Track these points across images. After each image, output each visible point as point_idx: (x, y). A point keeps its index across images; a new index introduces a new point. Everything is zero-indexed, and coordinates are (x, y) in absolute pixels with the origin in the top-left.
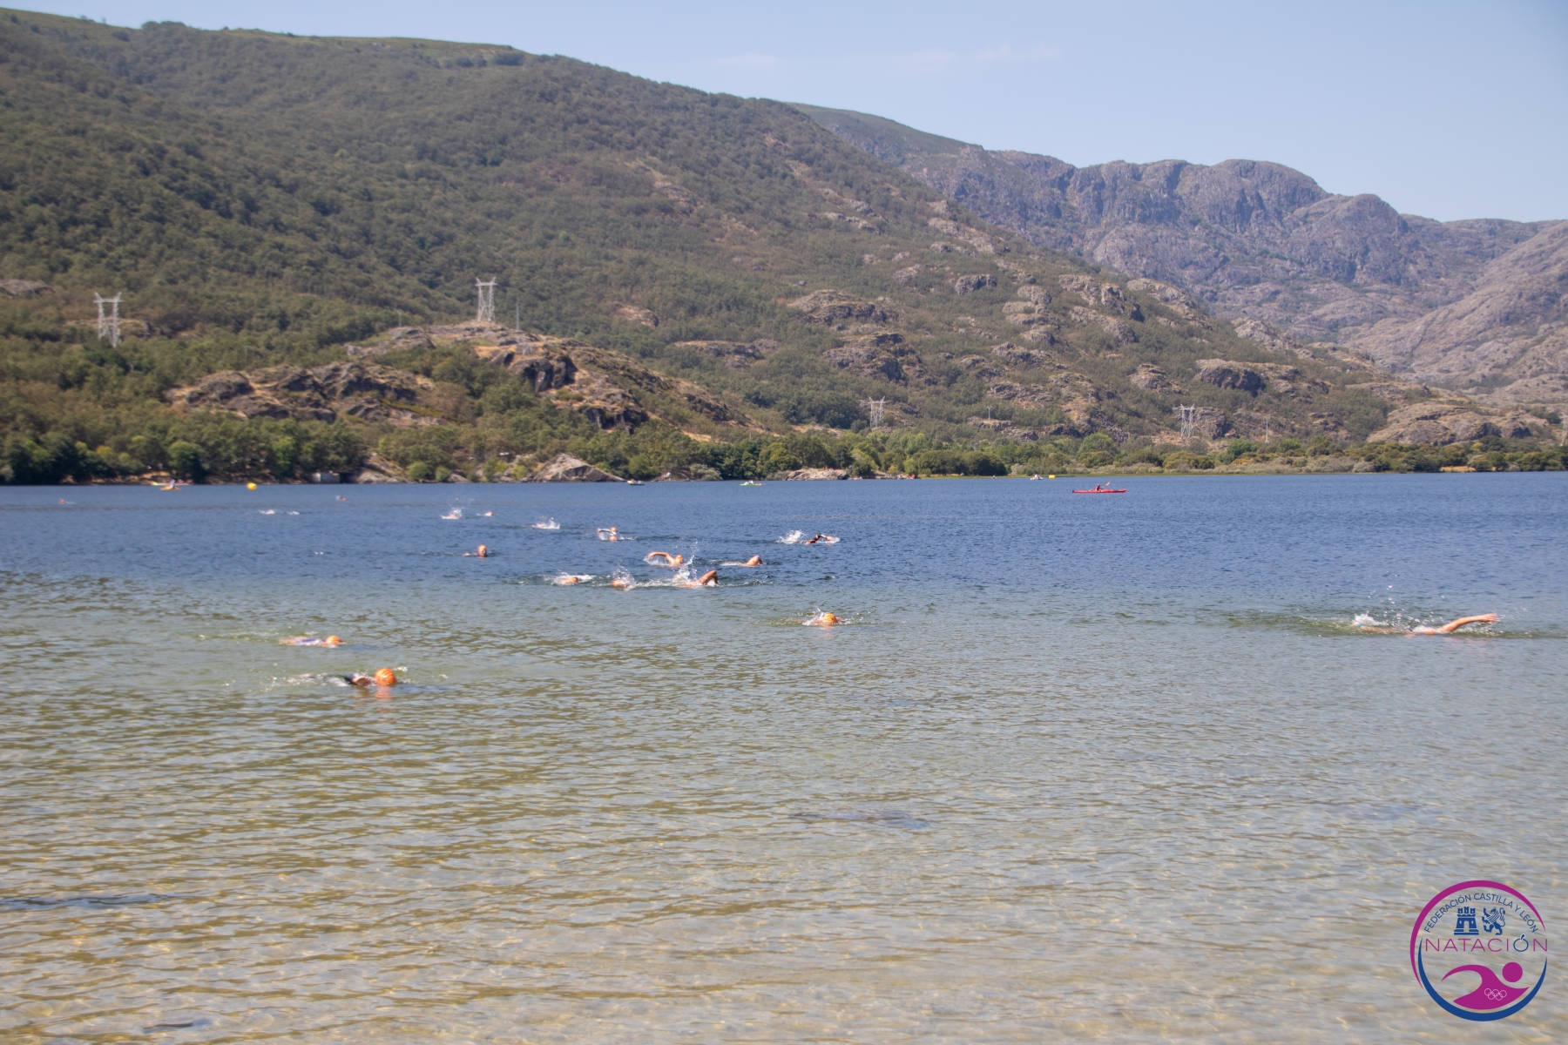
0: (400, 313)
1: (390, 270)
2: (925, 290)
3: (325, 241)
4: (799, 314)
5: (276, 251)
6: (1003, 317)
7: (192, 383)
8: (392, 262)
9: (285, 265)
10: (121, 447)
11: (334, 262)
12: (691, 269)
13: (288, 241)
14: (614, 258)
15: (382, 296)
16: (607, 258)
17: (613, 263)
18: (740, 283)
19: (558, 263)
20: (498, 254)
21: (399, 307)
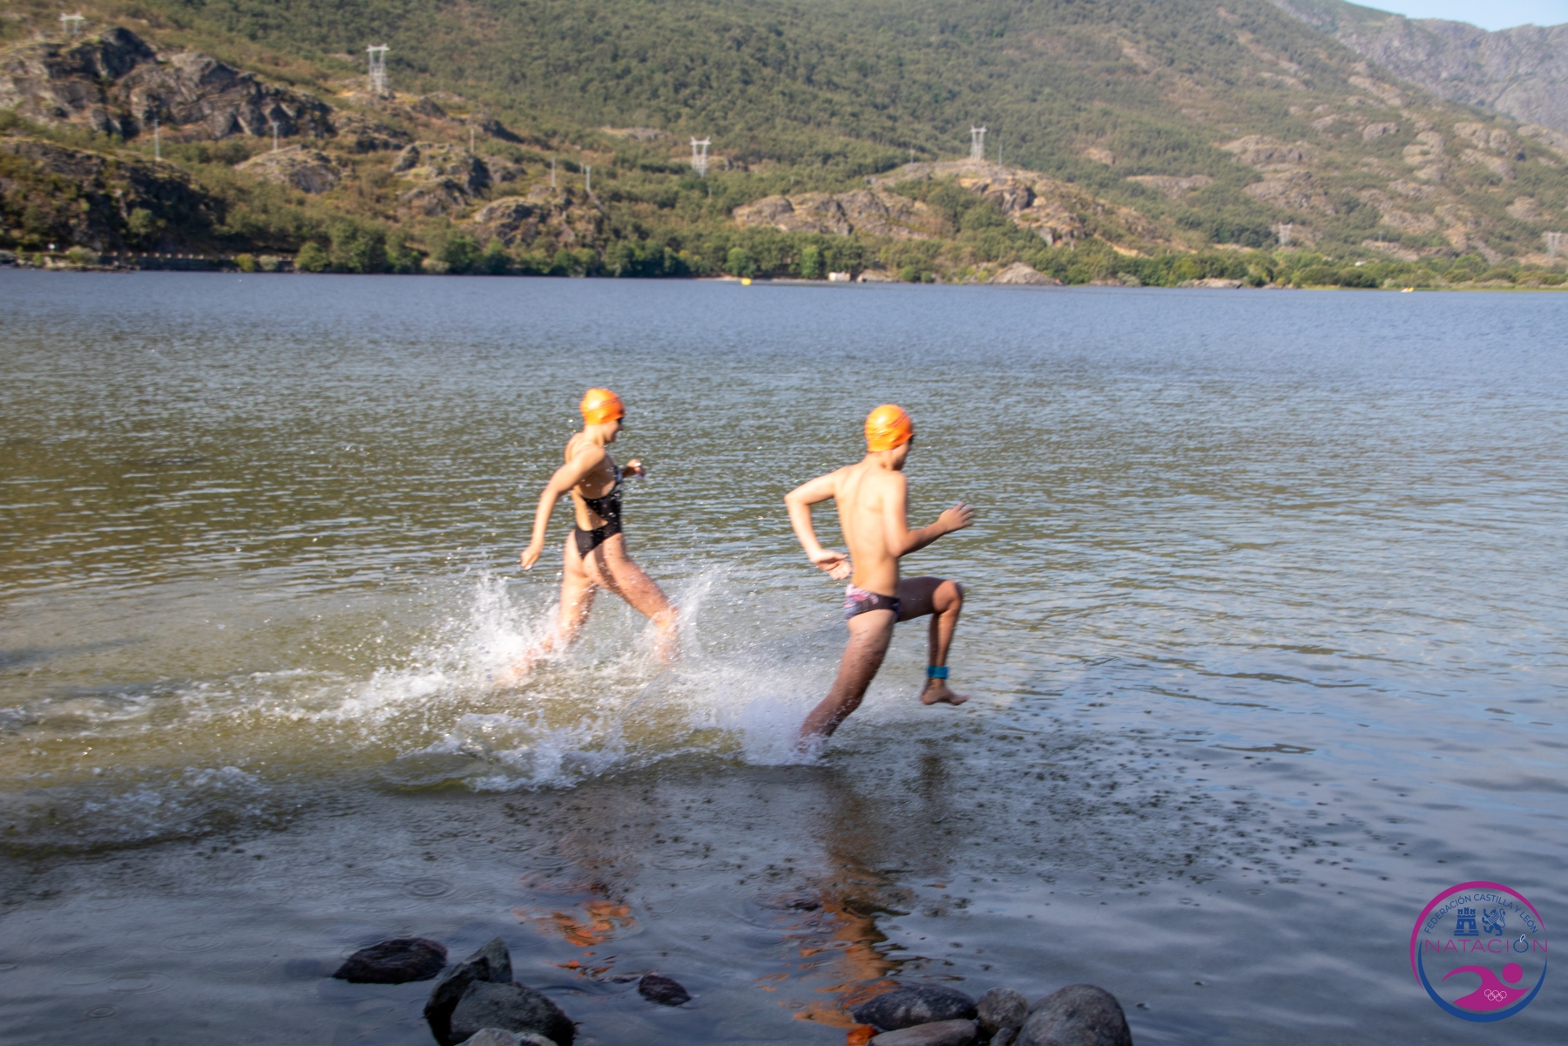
0: (912, 152)
1: (911, 119)
2: (1338, 136)
3: (864, 97)
4: (1229, 155)
5: (826, 105)
6: (1401, 158)
7: (750, 205)
8: (913, 114)
9: (833, 114)
10: (697, 251)
11: (869, 114)
12: (1146, 118)
13: (837, 97)
14: (1085, 110)
15: (902, 140)
16: (1079, 109)
17: (1083, 114)
18: (1184, 130)
19: (1040, 114)
20: (995, 107)
21: (914, 147)
